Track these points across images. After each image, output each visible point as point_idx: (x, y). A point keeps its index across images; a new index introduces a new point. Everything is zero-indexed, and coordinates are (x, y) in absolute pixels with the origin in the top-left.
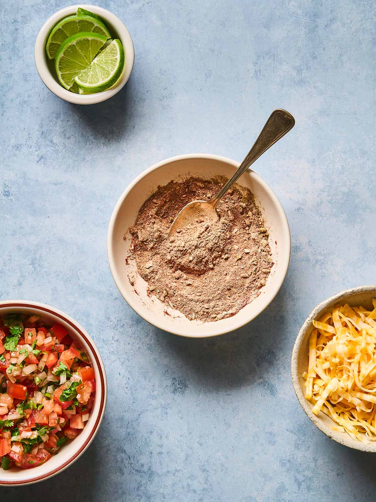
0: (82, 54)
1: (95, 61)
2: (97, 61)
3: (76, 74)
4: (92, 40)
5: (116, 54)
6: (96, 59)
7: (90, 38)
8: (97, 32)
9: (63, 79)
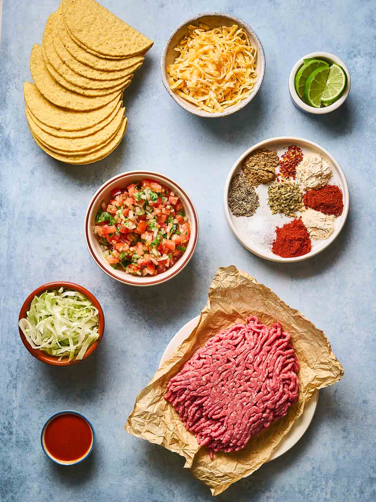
0: (319, 83)
1: (328, 82)
2: (329, 82)
3: (321, 96)
4: (322, 72)
5: (339, 71)
6: (328, 81)
7: (321, 71)
8: (321, 66)
9: (314, 103)
